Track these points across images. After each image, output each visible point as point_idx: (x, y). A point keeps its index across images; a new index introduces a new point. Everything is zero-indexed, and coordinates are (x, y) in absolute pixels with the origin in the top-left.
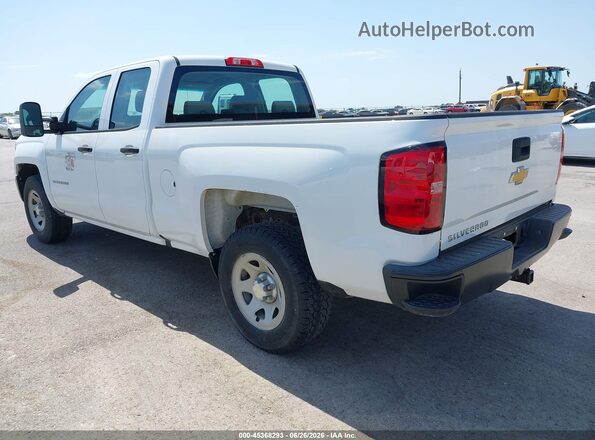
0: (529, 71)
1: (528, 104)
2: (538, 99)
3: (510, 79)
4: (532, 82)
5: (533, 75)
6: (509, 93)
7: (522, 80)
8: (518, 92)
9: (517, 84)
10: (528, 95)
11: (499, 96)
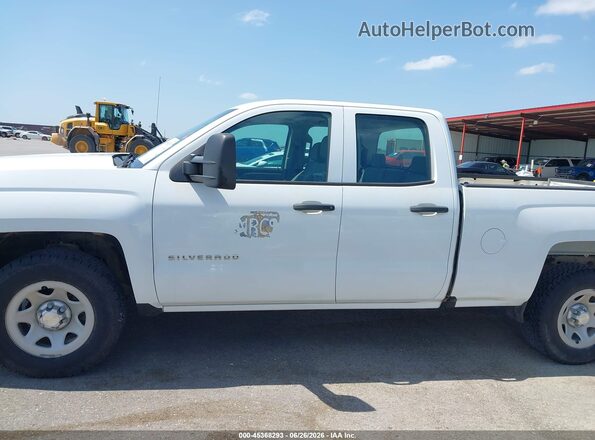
0: (99, 105)
1: (100, 135)
2: (110, 132)
3: (78, 109)
4: (103, 115)
5: (103, 109)
6: (81, 123)
7: (93, 112)
8: (90, 123)
9: (89, 116)
10: (101, 128)
11: (70, 125)
